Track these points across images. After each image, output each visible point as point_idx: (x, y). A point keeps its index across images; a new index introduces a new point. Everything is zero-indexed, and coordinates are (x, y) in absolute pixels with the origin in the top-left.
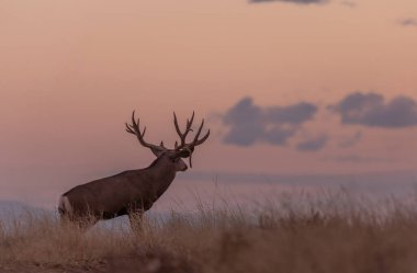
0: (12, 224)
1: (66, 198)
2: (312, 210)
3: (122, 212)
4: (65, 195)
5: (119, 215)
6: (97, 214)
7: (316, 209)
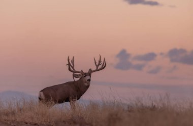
0: (16, 104)
1: (42, 93)
2: (152, 104)
3: (67, 100)
4: (41, 91)
5: (65, 101)
6: (55, 101)
7: (154, 104)
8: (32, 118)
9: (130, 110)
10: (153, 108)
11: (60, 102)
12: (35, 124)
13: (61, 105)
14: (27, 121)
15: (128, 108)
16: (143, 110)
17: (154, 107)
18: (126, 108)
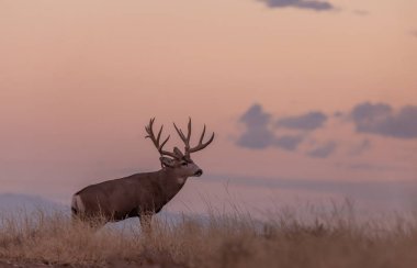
0: (24, 221)
1: (78, 197)
2: (317, 222)
3: (134, 213)
4: (78, 194)
6: (108, 214)
7: (321, 221)
8: (59, 252)
9: (270, 234)
10: (319, 232)
11: (119, 217)
12: (66, 265)
13: (120, 224)
14: (46, 258)
15: (265, 229)
16: (296, 234)
17: (321, 228)
18: (260, 230)
